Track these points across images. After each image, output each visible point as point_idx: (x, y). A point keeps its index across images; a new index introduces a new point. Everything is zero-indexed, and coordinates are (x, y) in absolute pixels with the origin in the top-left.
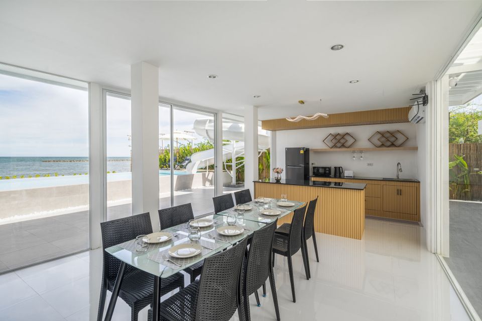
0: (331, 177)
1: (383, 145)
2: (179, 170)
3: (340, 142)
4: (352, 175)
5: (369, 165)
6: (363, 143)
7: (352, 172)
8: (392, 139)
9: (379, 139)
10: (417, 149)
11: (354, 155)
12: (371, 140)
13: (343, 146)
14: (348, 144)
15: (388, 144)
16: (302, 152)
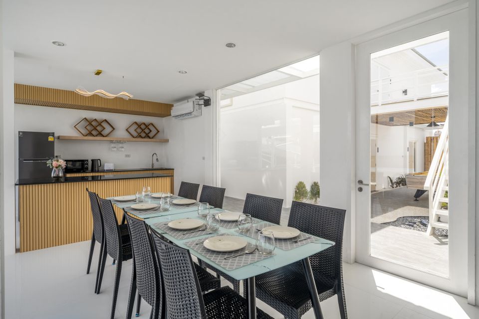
0: (87, 172)
3: (96, 130)
4: (112, 168)
5: (127, 156)
6: (121, 133)
7: (112, 165)
8: (147, 131)
9: (135, 130)
10: (167, 141)
11: (113, 145)
12: (129, 130)
13: (100, 134)
14: (105, 132)
15: (143, 135)
16: (51, 139)
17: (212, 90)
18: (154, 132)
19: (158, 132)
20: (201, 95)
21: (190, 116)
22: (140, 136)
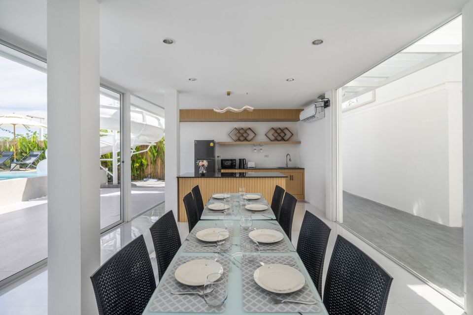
0: (235, 169)
1: (276, 140)
2: (19, 170)
3: (243, 136)
4: (254, 166)
5: (266, 156)
6: (261, 138)
7: (254, 163)
8: (282, 135)
9: (273, 135)
10: (300, 143)
11: (255, 148)
12: (268, 135)
13: (246, 139)
14: (250, 138)
15: (279, 138)
16: (212, 144)
17: (332, 90)
18: (288, 135)
19: (293, 135)
20: (322, 97)
21: (314, 119)
22: (276, 139)
